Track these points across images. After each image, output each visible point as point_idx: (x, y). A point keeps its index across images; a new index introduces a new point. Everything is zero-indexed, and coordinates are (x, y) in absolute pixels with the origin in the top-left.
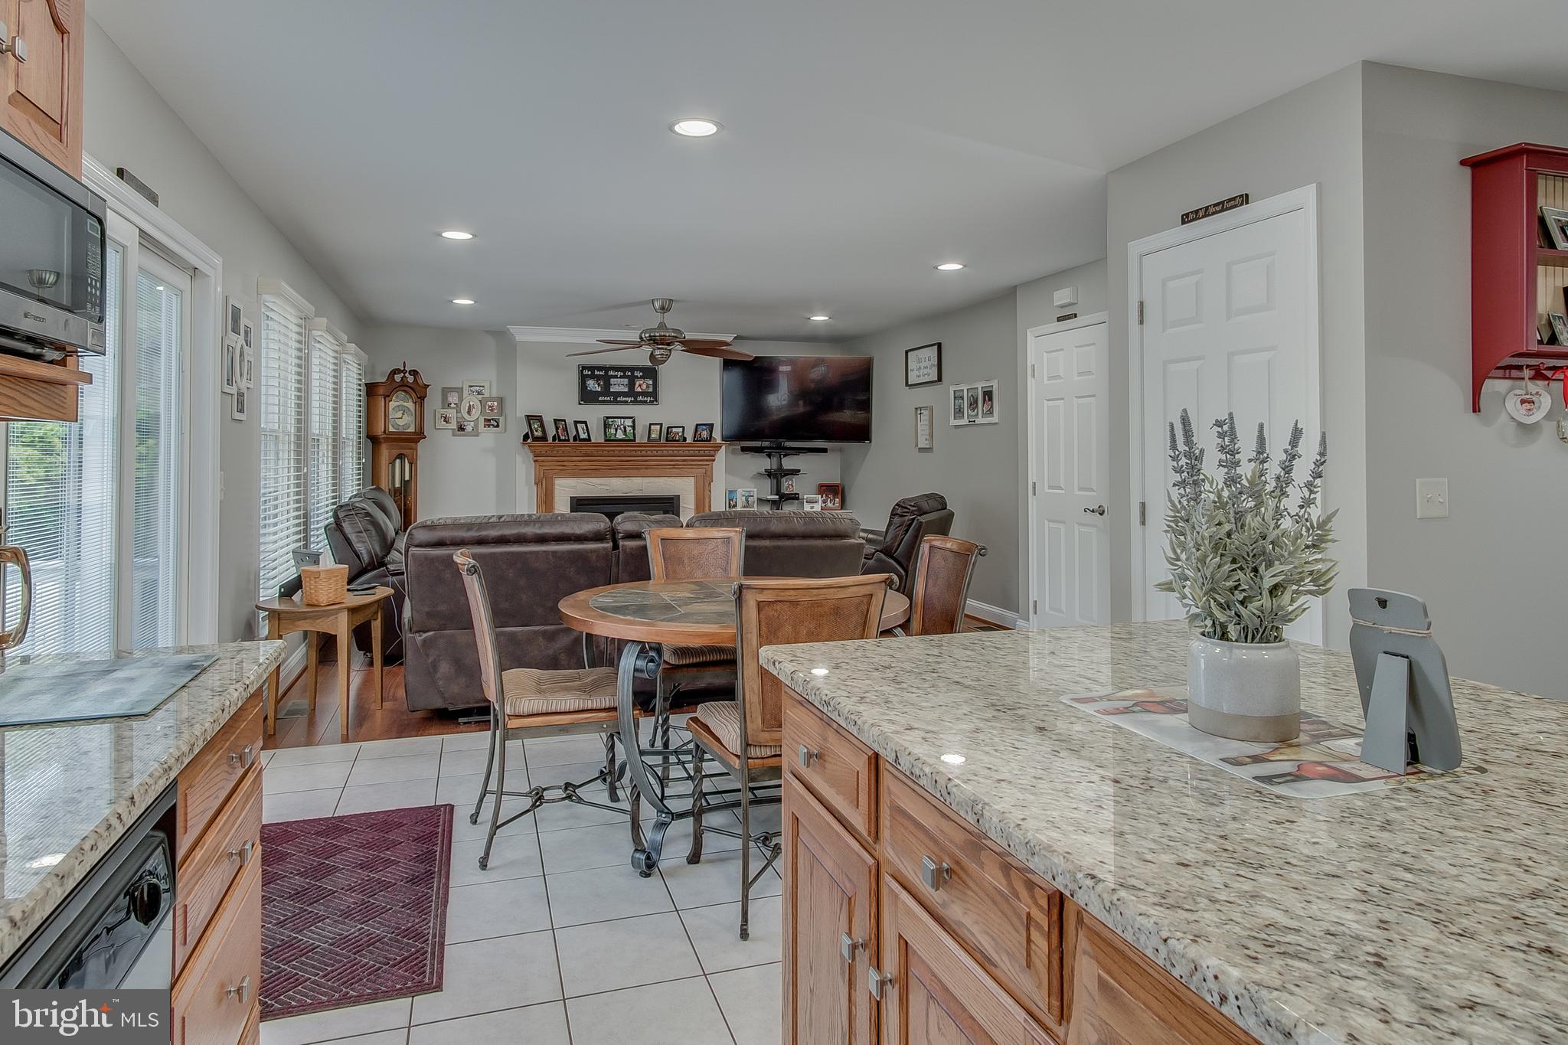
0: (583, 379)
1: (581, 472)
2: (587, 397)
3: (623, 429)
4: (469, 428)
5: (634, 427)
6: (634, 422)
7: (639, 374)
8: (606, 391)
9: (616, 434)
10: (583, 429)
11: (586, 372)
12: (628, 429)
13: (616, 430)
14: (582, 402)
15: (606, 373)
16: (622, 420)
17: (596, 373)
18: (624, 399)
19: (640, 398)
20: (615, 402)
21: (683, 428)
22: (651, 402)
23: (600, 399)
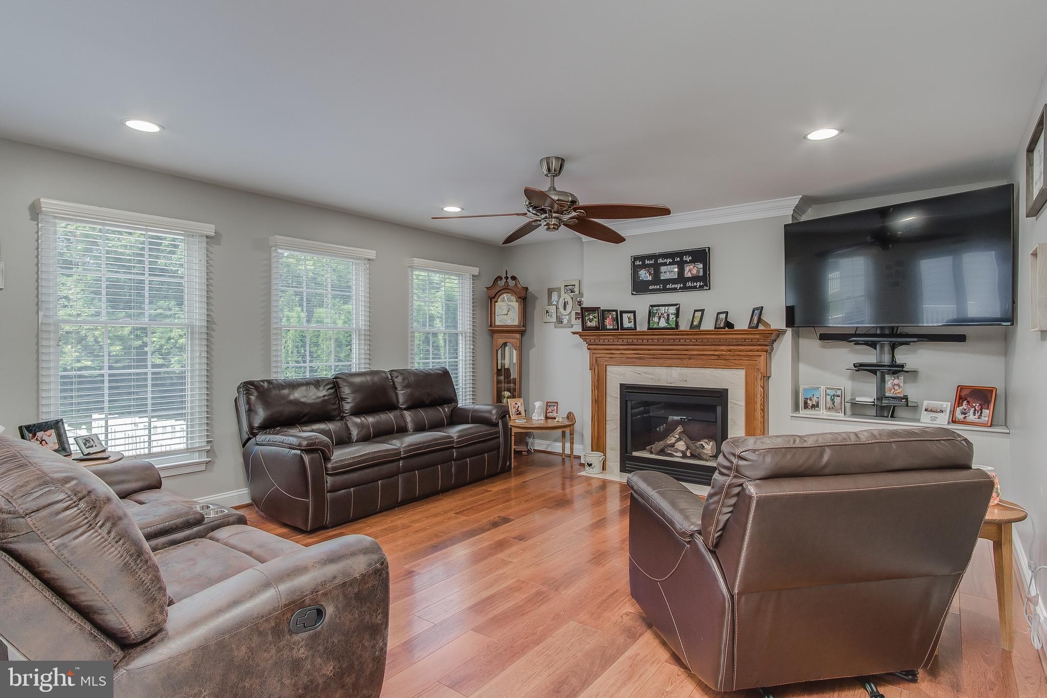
0: (635, 269)
1: (627, 360)
2: (639, 287)
3: (666, 317)
4: (565, 321)
5: (677, 315)
6: (678, 310)
7: (688, 259)
8: (656, 279)
9: (658, 323)
10: (629, 318)
11: (638, 263)
12: (671, 317)
13: (660, 318)
14: (634, 293)
15: (656, 261)
16: (667, 308)
17: (647, 262)
18: (673, 287)
19: (689, 284)
20: (665, 290)
22: (701, 287)
23: (650, 288)
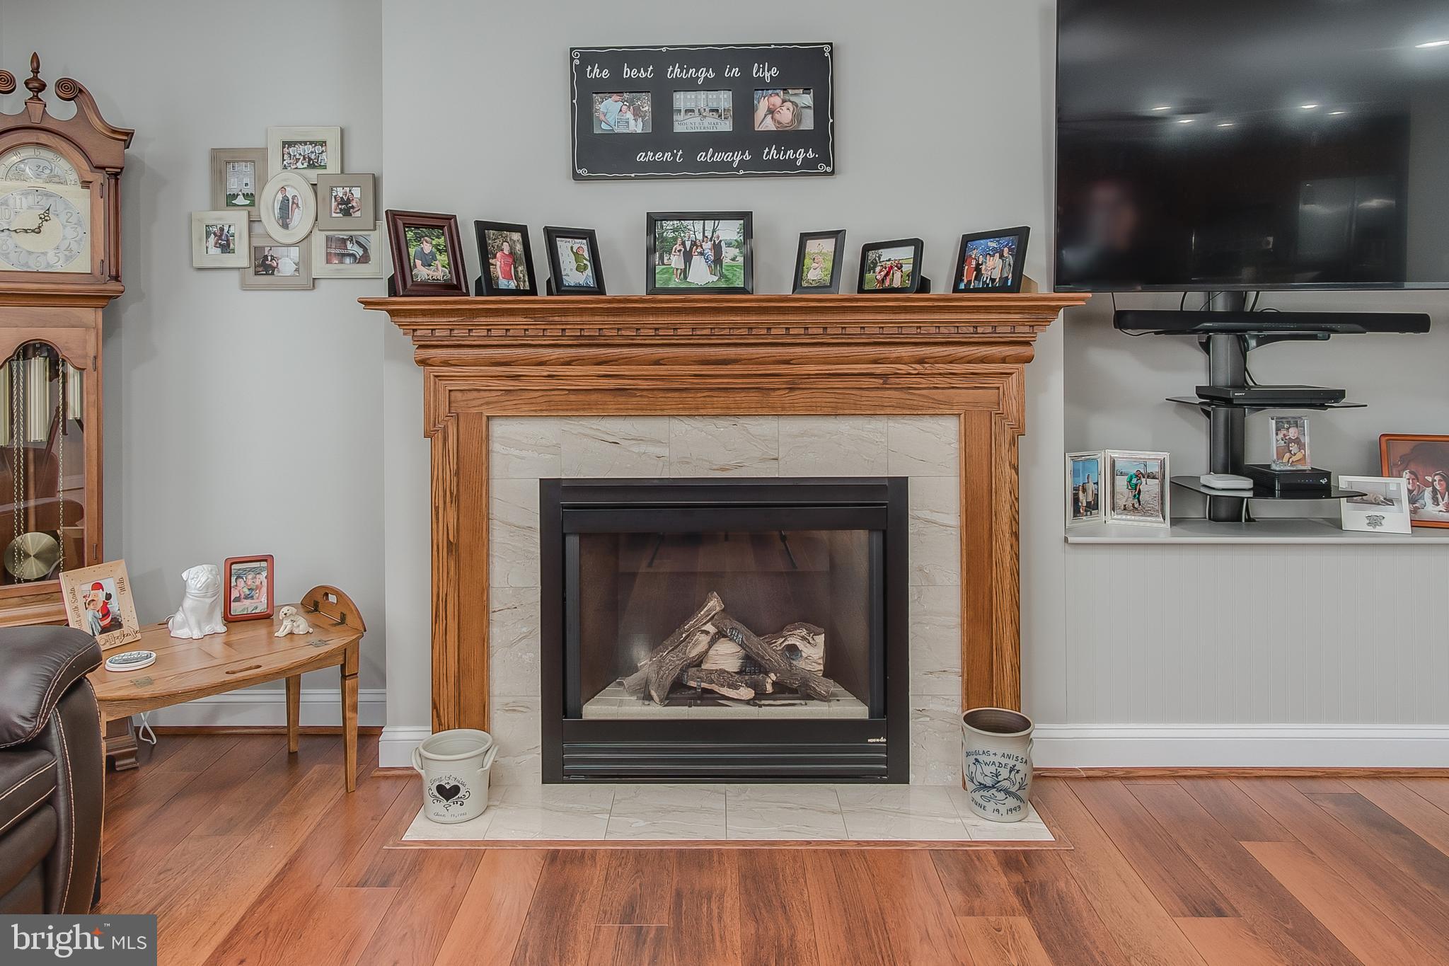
0: (584, 95)
1: (572, 397)
2: (597, 156)
3: (710, 254)
5: (747, 247)
6: (748, 232)
8: (660, 133)
9: (685, 273)
10: (578, 256)
11: (593, 72)
12: (728, 253)
13: (688, 257)
14: (583, 172)
15: (660, 73)
16: (709, 224)
17: (627, 72)
18: (717, 158)
19: (772, 153)
20: (691, 167)
21: (918, 244)
22: (808, 165)
23: (641, 157)
